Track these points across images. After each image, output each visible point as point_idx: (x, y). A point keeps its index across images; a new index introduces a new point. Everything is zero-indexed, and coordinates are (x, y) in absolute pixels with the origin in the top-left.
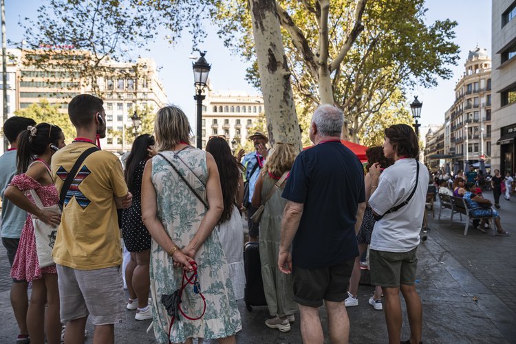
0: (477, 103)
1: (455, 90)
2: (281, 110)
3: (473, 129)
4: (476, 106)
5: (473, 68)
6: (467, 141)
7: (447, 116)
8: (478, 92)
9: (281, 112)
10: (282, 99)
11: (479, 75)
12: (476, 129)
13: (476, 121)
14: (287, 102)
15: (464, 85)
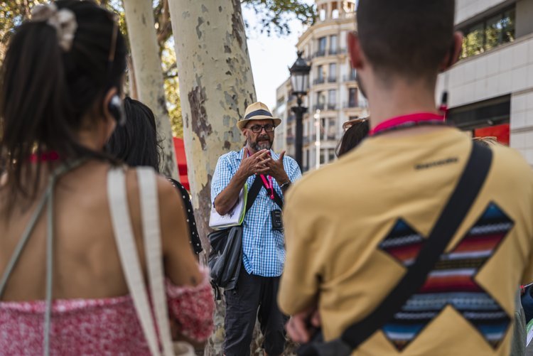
0: (334, 74)
1: (297, 46)
2: (228, 56)
3: (327, 122)
4: (332, 80)
5: (330, 7)
6: (318, 144)
7: (280, 96)
8: (336, 53)
9: (228, 61)
10: (230, 30)
11: (338, 22)
12: (332, 123)
13: (332, 108)
14: (239, 40)
15: (313, 39)
